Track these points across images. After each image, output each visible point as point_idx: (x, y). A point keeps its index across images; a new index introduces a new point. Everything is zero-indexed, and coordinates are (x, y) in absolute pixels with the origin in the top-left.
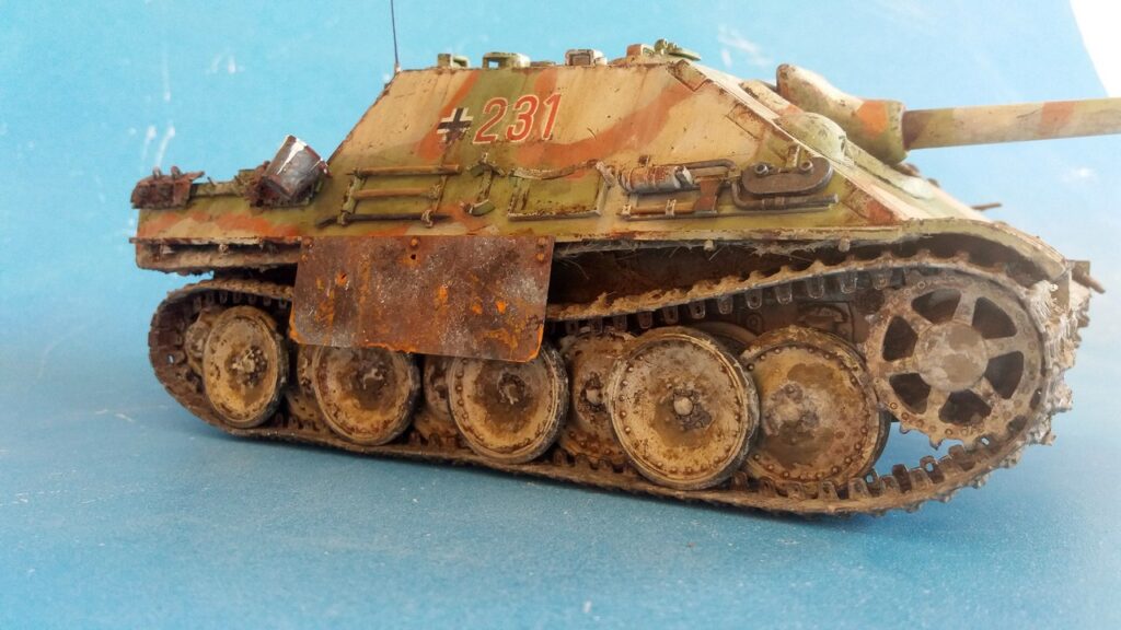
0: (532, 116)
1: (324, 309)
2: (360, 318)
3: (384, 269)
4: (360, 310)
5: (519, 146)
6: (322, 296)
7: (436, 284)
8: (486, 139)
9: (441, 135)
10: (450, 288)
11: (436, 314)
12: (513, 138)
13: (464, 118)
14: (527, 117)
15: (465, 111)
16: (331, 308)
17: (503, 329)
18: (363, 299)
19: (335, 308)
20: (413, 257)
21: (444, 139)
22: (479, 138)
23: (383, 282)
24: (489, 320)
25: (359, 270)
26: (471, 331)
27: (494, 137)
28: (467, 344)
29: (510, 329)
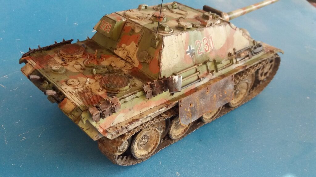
0: (208, 44)
1: (188, 115)
2: (198, 112)
3: (202, 98)
4: (198, 110)
5: (209, 53)
6: (187, 112)
7: (213, 95)
8: (201, 53)
9: (189, 55)
10: (216, 94)
11: (214, 101)
12: (207, 51)
13: (192, 48)
14: (207, 44)
15: (191, 46)
16: (190, 114)
17: (227, 97)
18: (198, 107)
19: (191, 113)
20: (208, 92)
21: (190, 56)
22: (199, 54)
23: (202, 101)
24: (224, 96)
25: (196, 101)
26: (221, 101)
27: (202, 52)
28: (221, 104)
29: (228, 96)
